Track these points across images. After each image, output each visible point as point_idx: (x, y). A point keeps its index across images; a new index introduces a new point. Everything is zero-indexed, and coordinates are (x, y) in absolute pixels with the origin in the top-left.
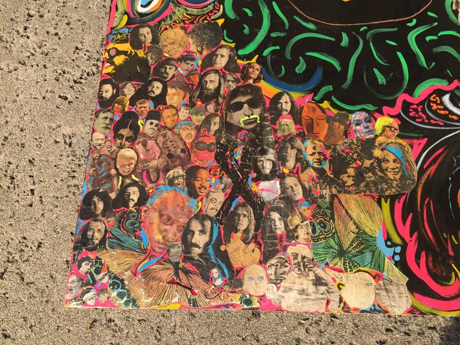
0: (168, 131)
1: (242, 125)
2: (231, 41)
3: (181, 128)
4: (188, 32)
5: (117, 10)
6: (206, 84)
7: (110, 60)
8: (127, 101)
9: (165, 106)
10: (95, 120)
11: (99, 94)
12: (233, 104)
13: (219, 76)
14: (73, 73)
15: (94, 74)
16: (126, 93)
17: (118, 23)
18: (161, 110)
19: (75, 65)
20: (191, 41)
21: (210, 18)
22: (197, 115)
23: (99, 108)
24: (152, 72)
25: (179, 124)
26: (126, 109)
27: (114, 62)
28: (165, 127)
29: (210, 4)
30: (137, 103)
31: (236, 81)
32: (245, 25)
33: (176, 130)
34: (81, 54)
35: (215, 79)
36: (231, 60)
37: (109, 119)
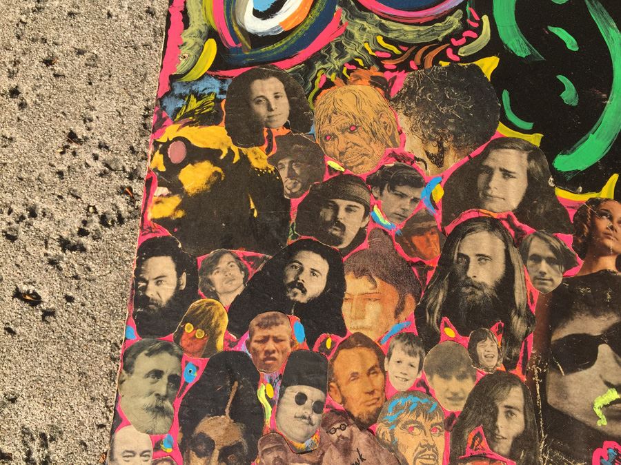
0: (355, 429)
1: (602, 422)
2: (529, 126)
3: (397, 422)
4: (394, 94)
5: (186, 26)
6: (467, 267)
7: (170, 177)
8: (221, 315)
9: (341, 339)
10: (121, 382)
11: (135, 287)
12: (560, 341)
13: (505, 241)
14: (57, 217)
15: (121, 220)
16: (218, 287)
17: (190, 62)
18: (328, 352)
19: (65, 190)
20: (404, 122)
21: (455, 52)
22: (445, 377)
23: (133, 336)
24: (293, 220)
25: (390, 408)
26: (220, 344)
27: (181, 184)
28: (345, 416)
29: (451, 12)
30: (254, 322)
31: (561, 258)
32: (561, 78)
33: (381, 428)
34: (85, 155)
35: (493, 250)
36: (536, 189)
37: (165, 378)
